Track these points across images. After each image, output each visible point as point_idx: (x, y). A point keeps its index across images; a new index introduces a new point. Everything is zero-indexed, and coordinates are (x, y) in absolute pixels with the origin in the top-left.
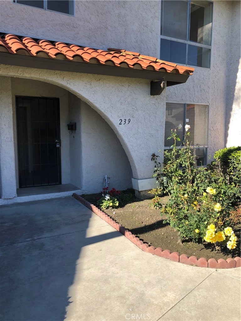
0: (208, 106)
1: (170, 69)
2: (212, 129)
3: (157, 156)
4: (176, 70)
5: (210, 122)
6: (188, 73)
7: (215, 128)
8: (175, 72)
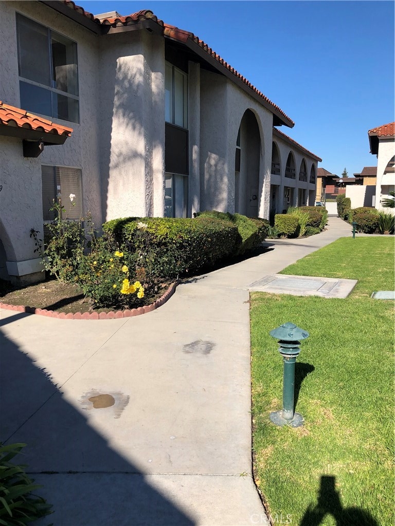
0: (81, 170)
1: (48, 129)
2: (87, 199)
3: (37, 232)
4: (55, 131)
5: (84, 190)
6: (66, 133)
7: (90, 198)
8: (53, 132)
